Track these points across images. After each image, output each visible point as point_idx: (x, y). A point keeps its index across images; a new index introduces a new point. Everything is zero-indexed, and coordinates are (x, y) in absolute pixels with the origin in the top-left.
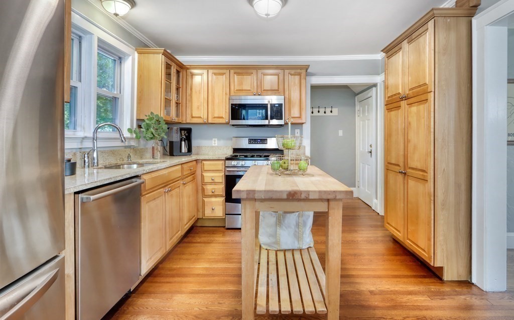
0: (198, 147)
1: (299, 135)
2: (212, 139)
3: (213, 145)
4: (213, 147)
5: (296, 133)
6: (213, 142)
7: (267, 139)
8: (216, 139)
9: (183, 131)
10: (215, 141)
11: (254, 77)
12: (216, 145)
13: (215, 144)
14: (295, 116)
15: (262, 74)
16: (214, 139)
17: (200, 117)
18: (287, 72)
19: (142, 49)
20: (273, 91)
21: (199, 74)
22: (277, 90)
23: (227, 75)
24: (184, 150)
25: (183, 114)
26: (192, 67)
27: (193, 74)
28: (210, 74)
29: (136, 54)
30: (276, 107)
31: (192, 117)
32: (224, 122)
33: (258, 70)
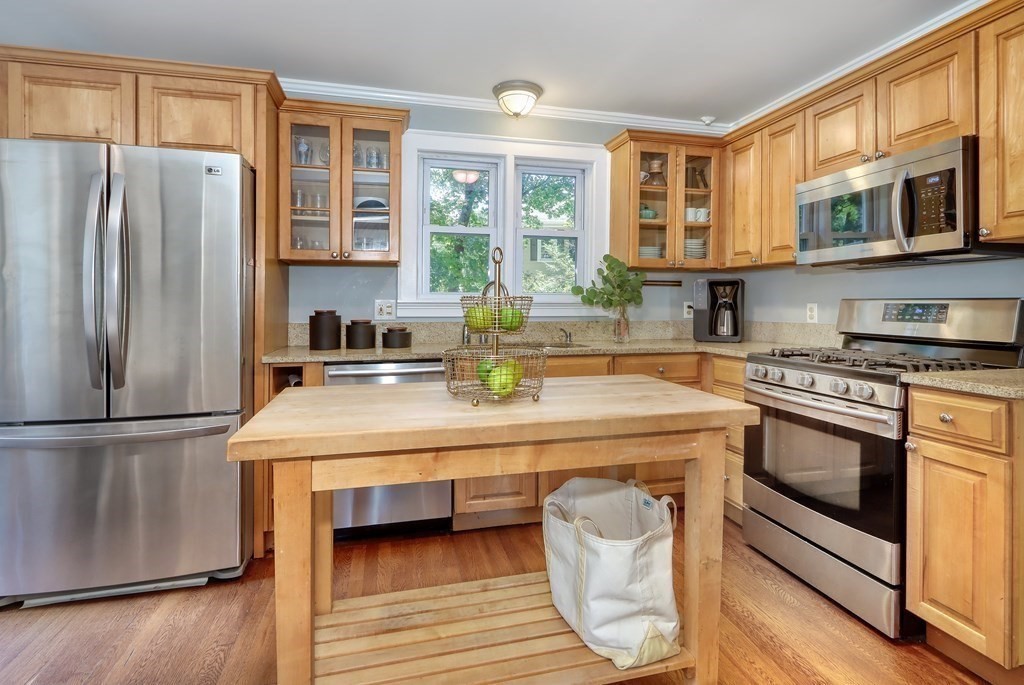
2: (806, 307)
3: (809, 321)
4: (804, 326)
6: (809, 313)
7: (947, 306)
8: (815, 307)
9: (720, 289)
10: (811, 310)
11: (867, 105)
12: (815, 321)
13: (812, 318)
15: (892, 84)
16: (809, 306)
17: (748, 253)
18: (988, 34)
19: (610, 142)
20: (930, 132)
21: (747, 148)
22: (947, 121)
23: (799, 128)
24: (725, 329)
25: (721, 249)
26: (733, 136)
27: (737, 152)
28: (767, 138)
29: (609, 155)
30: (931, 185)
31: (736, 254)
32: (787, 257)
33: (878, 77)
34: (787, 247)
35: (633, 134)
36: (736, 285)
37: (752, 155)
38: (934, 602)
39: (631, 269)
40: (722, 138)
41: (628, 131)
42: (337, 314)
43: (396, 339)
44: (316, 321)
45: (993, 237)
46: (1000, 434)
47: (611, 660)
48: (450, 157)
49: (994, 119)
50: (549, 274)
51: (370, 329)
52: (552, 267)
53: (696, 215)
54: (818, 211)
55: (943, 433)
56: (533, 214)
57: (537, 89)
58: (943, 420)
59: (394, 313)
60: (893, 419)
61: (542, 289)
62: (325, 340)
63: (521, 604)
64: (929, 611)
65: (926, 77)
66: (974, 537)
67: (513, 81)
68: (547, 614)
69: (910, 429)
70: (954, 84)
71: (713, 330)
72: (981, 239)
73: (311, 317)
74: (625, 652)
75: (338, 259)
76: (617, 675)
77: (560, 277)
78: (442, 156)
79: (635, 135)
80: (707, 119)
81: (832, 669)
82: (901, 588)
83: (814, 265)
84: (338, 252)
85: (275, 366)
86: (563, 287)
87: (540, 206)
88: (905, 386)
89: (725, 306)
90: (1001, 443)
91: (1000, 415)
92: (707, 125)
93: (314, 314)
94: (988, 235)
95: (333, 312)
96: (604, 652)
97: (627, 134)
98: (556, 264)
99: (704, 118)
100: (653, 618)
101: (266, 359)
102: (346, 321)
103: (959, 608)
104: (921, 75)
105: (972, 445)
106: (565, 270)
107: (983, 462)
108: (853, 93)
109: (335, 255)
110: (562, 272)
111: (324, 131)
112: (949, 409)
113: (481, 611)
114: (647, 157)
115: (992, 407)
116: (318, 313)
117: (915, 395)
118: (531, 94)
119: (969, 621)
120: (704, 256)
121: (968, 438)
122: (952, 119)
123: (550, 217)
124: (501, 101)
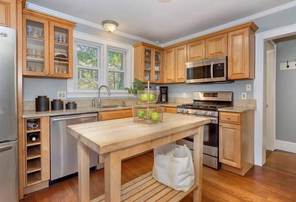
0: (175, 98)
1: (250, 90)
3: (184, 97)
4: (183, 98)
5: (247, 87)
6: (184, 95)
7: (217, 93)
8: (185, 93)
9: (163, 89)
10: (184, 94)
11: (203, 45)
12: (185, 97)
13: (184, 96)
14: (238, 72)
15: (209, 42)
16: (184, 93)
17: (171, 79)
18: (230, 34)
19: (134, 45)
20: (218, 54)
21: (171, 52)
22: (221, 52)
23: (185, 49)
24: (164, 100)
25: (163, 78)
26: (167, 48)
27: (167, 52)
28: (176, 50)
29: (133, 49)
30: (219, 66)
31: (167, 80)
32: (183, 81)
33: (206, 39)
34: (183, 78)
35: (143, 44)
36: (167, 88)
37: (172, 54)
38: (225, 159)
39: (143, 83)
40: (163, 48)
41: (142, 42)
42: (47, 97)
43: (71, 106)
44: (38, 100)
45: (231, 78)
46: (239, 120)
47: (182, 191)
48: (85, 42)
49: (231, 53)
50: (85, 83)
51: (61, 103)
52: (87, 81)
53: (157, 69)
54: (189, 70)
55: (227, 121)
56: (80, 63)
57: (116, 24)
58: (228, 118)
59: (65, 96)
60: (216, 119)
61: (83, 88)
62: (43, 108)
63: (148, 184)
64: (224, 161)
65: (217, 41)
66: (234, 143)
67: (108, 21)
68: (157, 185)
69: (220, 121)
70: (223, 44)
71: (161, 100)
72: (228, 79)
73: (36, 98)
74: (186, 187)
75: (48, 76)
76: (186, 194)
77: (89, 84)
78: (82, 41)
79: (144, 44)
80: (158, 42)
81: (210, 179)
82: (218, 157)
83: (189, 83)
84: (48, 72)
85: (27, 119)
86: (90, 87)
87: (82, 60)
88: (219, 111)
89: (164, 93)
90: (239, 122)
91: (239, 116)
92: (157, 44)
93: (37, 97)
94: (230, 78)
95: (45, 97)
96: (180, 189)
97: (141, 43)
98: (88, 80)
99: (157, 42)
100: (190, 176)
101: (24, 117)
102: (51, 100)
103: (231, 159)
104: (216, 41)
105: (233, 123)
106: (91, 82)
107: (236, 126)
108: (200, 42)
109: (47, 74)
110: (90, 83)
111: (42, 25)
112: (229, 116)
113: (139, 189)
114: (146, 51)
115: (238, 115)
116: (39, 97)
117: (221, 113)
118: (115, 26)
119: (233, 161)
120: (158, 80)
121: (233, 122)
122: (222, 52)
123: (86, 64)
124: (104, 27)
